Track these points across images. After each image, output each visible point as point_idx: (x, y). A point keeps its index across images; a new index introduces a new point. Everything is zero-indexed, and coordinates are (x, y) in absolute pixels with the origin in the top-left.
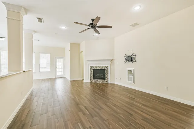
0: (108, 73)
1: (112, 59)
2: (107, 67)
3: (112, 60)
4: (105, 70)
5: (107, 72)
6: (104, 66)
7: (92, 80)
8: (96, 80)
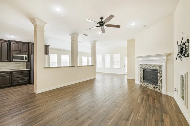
0: (161, 77)
1: (169, 52)
2: (160, 67)
3: (170, 54)
4: (158, 70)
5: (160, 74)
6: (156, 65)
7: (142, 83)
8: (146, 83)
